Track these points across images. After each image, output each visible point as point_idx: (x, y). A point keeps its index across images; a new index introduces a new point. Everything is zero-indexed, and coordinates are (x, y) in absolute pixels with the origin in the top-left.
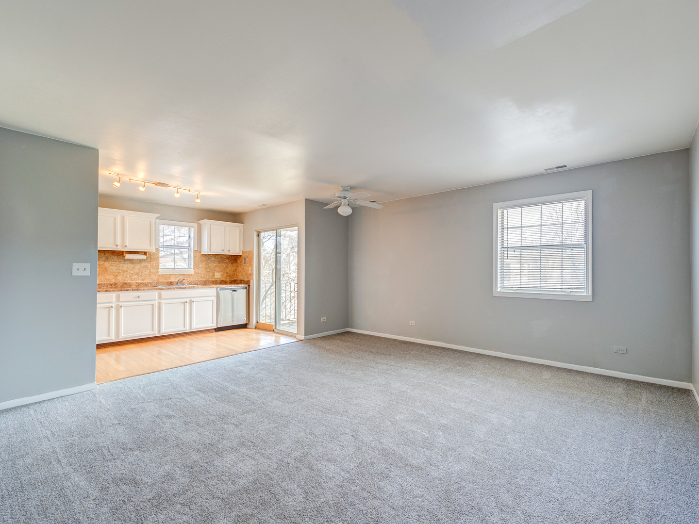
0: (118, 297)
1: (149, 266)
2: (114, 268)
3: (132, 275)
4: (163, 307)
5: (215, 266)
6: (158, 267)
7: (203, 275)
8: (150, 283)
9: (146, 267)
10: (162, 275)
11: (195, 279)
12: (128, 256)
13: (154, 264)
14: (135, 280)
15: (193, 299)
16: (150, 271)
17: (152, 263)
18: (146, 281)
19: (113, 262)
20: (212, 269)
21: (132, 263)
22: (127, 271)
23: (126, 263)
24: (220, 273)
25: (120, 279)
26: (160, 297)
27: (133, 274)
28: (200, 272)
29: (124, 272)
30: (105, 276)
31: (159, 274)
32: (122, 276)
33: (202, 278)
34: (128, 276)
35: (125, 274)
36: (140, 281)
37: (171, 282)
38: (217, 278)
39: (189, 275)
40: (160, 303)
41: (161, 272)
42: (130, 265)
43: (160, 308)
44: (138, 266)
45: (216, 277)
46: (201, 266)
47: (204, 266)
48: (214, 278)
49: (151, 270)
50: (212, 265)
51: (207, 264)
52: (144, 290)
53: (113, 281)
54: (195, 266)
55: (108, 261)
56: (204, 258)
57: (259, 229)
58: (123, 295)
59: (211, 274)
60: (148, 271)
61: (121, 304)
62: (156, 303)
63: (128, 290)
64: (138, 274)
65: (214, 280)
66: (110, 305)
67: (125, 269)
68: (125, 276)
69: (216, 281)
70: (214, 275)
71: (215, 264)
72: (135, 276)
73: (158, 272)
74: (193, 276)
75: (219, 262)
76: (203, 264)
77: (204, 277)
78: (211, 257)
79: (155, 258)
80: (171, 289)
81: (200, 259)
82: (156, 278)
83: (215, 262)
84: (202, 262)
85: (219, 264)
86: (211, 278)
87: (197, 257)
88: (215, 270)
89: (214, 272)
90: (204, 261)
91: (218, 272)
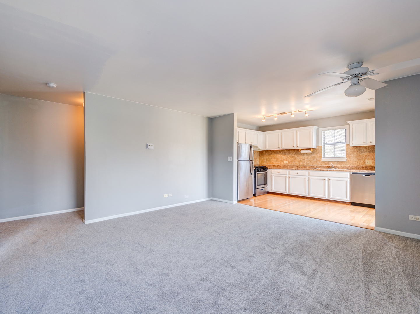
0: (289, 172)
1: (316, 157)
2: (299, 158)
4: (311, 180)
5: (366, 156)
6: (321, 157)
7: (354, 163)
9: (314, 157)
10: (324, 162)
11: (348, 165)
12: (302, 152)
13: (319, 155)
14: (308, 164)
15: (332, 178)
16: (316, 159)
17: (317, 154)
18: (314, 165)
20: (363, 158)
21: (307, 155)
23: (304, 155)
24: (371, 161)
25: (302, 164)
26: (309, 175)
27: (307, 161)
28: (351, 160)
29: (303, 160)
30: (295, 162)
31: (322, 161)
33: (353, 164)
34: (305, 162)
35: (304, 161)
36: (311, 165)
37: (329, 167)
38: (368, 165)
39: (343, 162)
41: (323, 160)
42: (306, 156)
43: (309, 181)
44: (310, 157)
45: (366, 164)
46: (352, 156)
47: (355, 156)
48: (365, 165)
49: (317, 159)
50: (363, 154)
51: (358, 154)
52: (300, 170)
53: (298, 165)
54: (347, 156)
55: (296, 154)
56: (356, 150)
58: (291, 171)
59: (362, 162)
60: (315, 159)
61: (290, 176)
62: (307, 178)
63: (293, 169)
64: (310, 161)
65: (365, 166)
66: (285, 176)
67: (304, 158)
70: (364, 163)
71: (365, 154)
72: (309, 162)
73: (321, 160)
74: (346, 163)
75: (370, 152)
76: (354, 154)
77: (355, 164)
78: (361, 149)
79: (319, 152)
80: (315, 170)
81: (351, 150)
82: (320, 164)
83: (366, 152)
84: (353, 152)
85: (370, 153)
86: (362, 165)
87: (349, 149)
88: (366, 159)
89: (365, 160)
90: (355, 151)
91: (368, 159)
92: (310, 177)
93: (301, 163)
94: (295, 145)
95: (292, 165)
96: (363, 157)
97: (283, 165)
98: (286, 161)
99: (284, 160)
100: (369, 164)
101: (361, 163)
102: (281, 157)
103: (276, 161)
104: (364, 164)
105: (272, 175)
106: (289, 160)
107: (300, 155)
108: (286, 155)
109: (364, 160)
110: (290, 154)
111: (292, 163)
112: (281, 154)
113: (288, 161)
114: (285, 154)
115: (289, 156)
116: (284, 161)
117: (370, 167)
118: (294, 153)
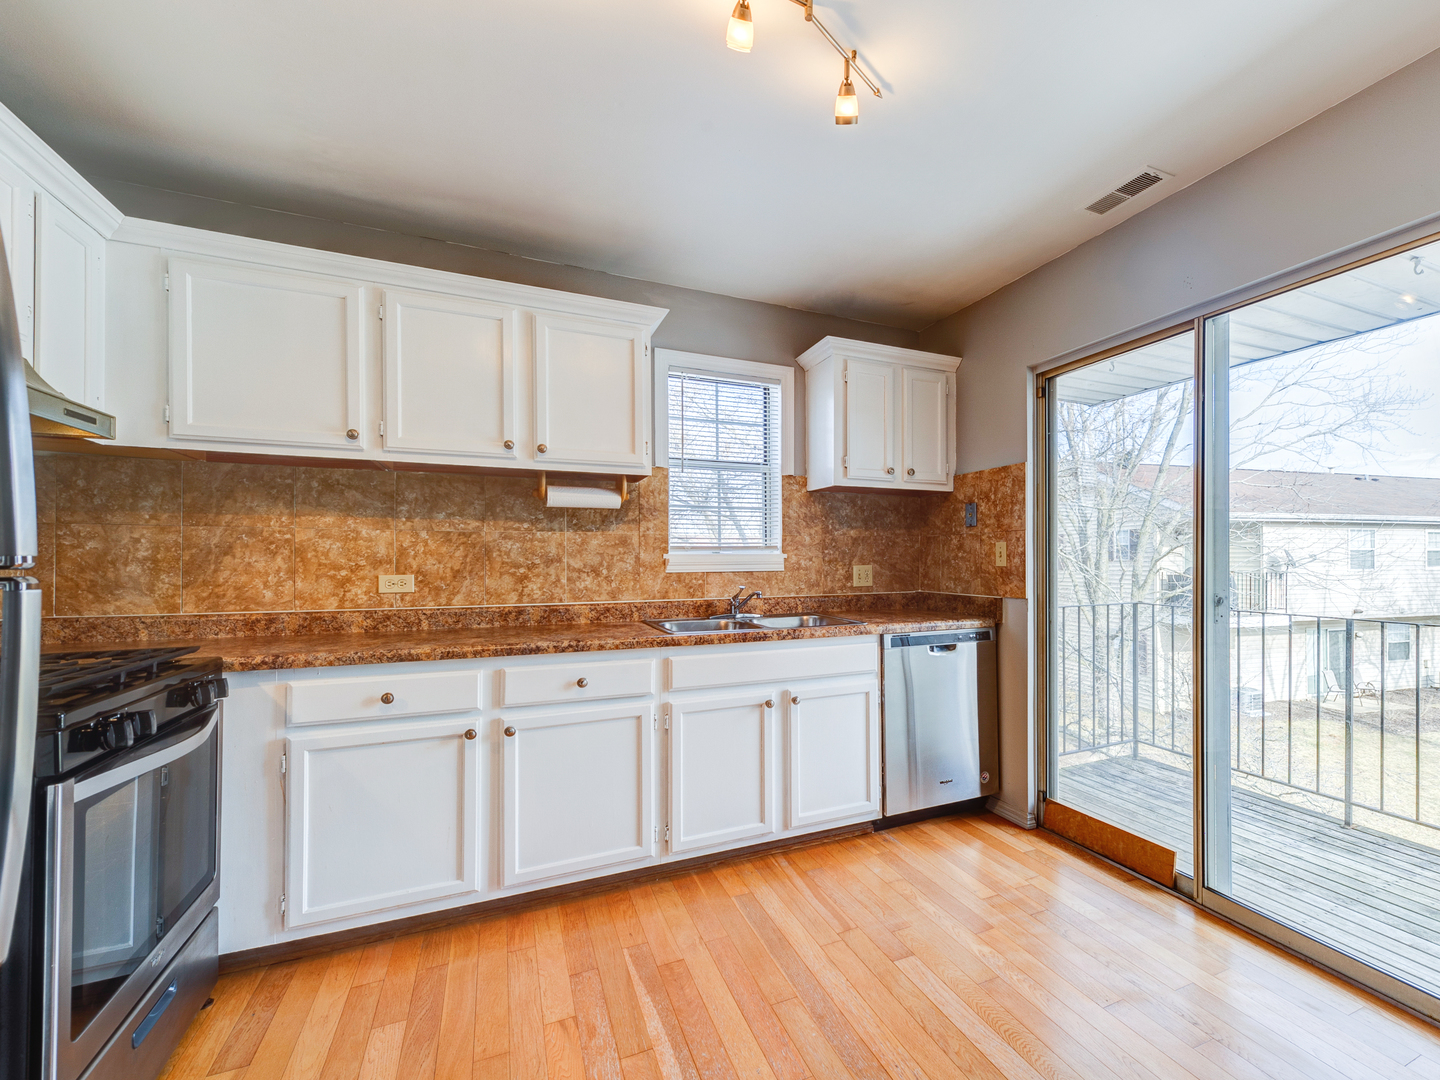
0: (498, 683)
1: (635, 540)
2: (513, 547)
3: (575, 575)
4: (681, 726)
5: (855, 540)
6: (663, 545)
7: (813, 577)
9: (624, 542)
10: (679, 575)
11: (787, 591)
12: (558, 497)
13: (651, 532)
14: (582, 596)
15: (795, 690)
16: (637, 558)
17: (644, 525)
18: (626, 599)
19: (510, 524)
20: (844, 553)
21: (578, 527)
22: (560, 560)
23: (556, 525)
24: (869, 568)
25: (537, 594)
26: (666, 683)
27: (580, 571)
28: (803, 563)
29: (549, 561)
30: (482, 578)
31: (670, 569)
32: (541, 580)
33: (811, 586)
34: (564, 581)
35: (552, 571)
36: (603, 600)
37: (709, 605)
38: (860, 589)
39: (770, 576)
40: (666, 711)
41: (677, 562)
42: (569, 534)
43: (666, 733)
44: (596, 540)
46: (808, 539)
47: (817, 539)
48: (852, 587)
49: (642, 555)
50: (845, 534)
51: (826, 531)
52: (601, 648)
53: (511, 602)
54: (788, 538)
55: (495, 517)
56: (817, 508)
57: (1043, 357)
58: (517, 670)
59: (841, 572)
60: (631, 560)
61: (509, 719)
62: (650, 709)
63: (538, 650)
64: (596, 572)
66: (461, 724)
67: (553, 551)
68: (553, 578)
69: (859, 598)
70: (849, 577)
71: (852, 533)
72: (588, 581)
73: (664, 563)
74: (783, 581)
75: (866, 524)
76: (813, 532)
77: (818, 585)
78: (839, 504)
79: (653, 510)
81: (804, 510)
82: (657, 588)
83: (854, 525)
84: (810, 519)
85: (866, 530)
86: (841, 589)
87: (794, 503)
88: (854, 557)
89: (850, 564)
90: (816, 518)
91: (863, 562)
93: (534, 587)
94: (516, 432)
95: (458, 603)
96: (844, 548)
97: (369, 615)
98: (396, 578)
99: (377, 563)
100: (863, 583)
101: (838, 577)
102: (346, 539)
103: (292, 573)
104: (849, 584)
105: (294, 737)
106: (431, 565)
107: (521, 521)
108: (402, 524)
109: (847, 561)
110: (441, 516)
111: (454, 594)
112: (349, 510)
113: (418, 572)
114: (392, 512)
115: (430, 530)
116: (383, 579)
118: (478, 506)
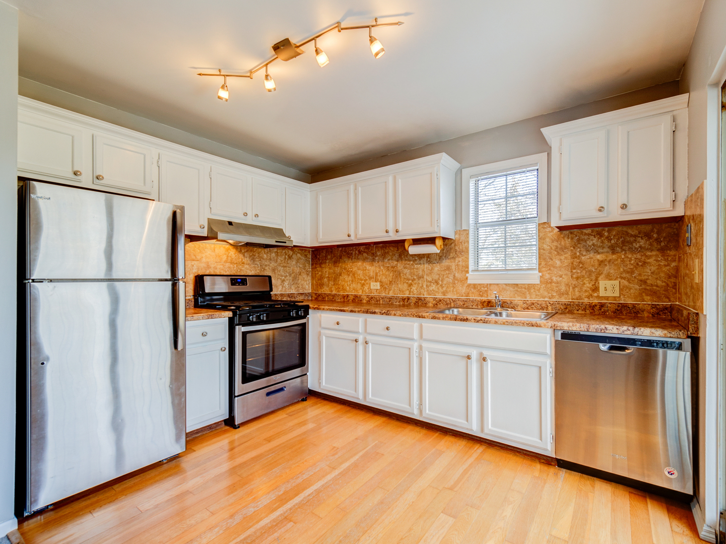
1: (453, 267)
2: (407, 271)
3: (429, 284)
5: (601, 263)
6: (466, 269)
7: (563, 288)
8: (454, 301)
9: (448, 268)
10: (475, 285)
11: (543, 297)
12: (413, 250)
13: (460, 263)
14: (431, 293)
16: (454, 276)
17: (457, 259)
18: (450, 296)
19: (406, 262)
20: (591, 272)
21: (430, 262)
22: (423, 277)
23: (422, 262)
24: (616, 282)
25: (415, 292)
27: (430, 282)
28: (554, 279)
29: (420, 278)
30: (398, 284)
31: (469, 282)
32: (416, 286)
33: (561, 294)
34: (425, 286)
35: (420, 282)
36: (439, 296)
37: (489, 302)
38: (607, 298)
39: (530, 287)
40: (421, 347)
41: (472, 278)
42: (426, 265)
44: (437, 268)
45: (602, 293)
46: (558, 263)
47: (566, 262)
48: (598, 297)
49: (457, 275)
50: (591, 258)
51: (574, 257)
53: (407, 295)
54: (543, 263)
56: (567, 242)
59: (588, 285)
60: (451, 277)
64: (437, 282)
65: (596, 301)
66: (354, 336)
67: (421, 273)
68: (421, 285)
69: (602, 305)
70: (596, 289)
71: (599, 257)
72: (433, 287)
73: (467, 278)
74: (539, 290)
75: (613, 249)
76: (563, 258)
77: (567, 294)
78: (586, 237)
79: (461, 252)
80: (439, 319)
81: (555, 244)
82: (464, 291)
83: (600, 250)
84: (560, 250)
85: (613, 253)
86: (588, 297)
87: (548, 240)
88: (600, 274)
89: (597, 280)
90: (566, 248)
91: (609, 277)
92: (425, 345)
93: (414, 288)
94: (391, 227)
95: (391, 294)
96: (590, 268)
97: (368, 296)
98: (375, 283)
99: (371, 278)
100: (609, 294)
101: (584, 288)
102: (363, 270)
103: (352, 281)
104: (596, 294)
105: (323, 331)
106: (384, 280)
107: (410, 261)
108: (376, 264)
109: (594, 278)
110: (386, 260)
112: (365, 260)
113: (381, 282)
114: (374, 260)
115: (383, 266)
116: (372, 284)
117: (614, 307)
118: (397, 255)
